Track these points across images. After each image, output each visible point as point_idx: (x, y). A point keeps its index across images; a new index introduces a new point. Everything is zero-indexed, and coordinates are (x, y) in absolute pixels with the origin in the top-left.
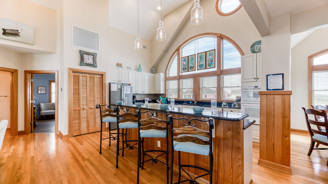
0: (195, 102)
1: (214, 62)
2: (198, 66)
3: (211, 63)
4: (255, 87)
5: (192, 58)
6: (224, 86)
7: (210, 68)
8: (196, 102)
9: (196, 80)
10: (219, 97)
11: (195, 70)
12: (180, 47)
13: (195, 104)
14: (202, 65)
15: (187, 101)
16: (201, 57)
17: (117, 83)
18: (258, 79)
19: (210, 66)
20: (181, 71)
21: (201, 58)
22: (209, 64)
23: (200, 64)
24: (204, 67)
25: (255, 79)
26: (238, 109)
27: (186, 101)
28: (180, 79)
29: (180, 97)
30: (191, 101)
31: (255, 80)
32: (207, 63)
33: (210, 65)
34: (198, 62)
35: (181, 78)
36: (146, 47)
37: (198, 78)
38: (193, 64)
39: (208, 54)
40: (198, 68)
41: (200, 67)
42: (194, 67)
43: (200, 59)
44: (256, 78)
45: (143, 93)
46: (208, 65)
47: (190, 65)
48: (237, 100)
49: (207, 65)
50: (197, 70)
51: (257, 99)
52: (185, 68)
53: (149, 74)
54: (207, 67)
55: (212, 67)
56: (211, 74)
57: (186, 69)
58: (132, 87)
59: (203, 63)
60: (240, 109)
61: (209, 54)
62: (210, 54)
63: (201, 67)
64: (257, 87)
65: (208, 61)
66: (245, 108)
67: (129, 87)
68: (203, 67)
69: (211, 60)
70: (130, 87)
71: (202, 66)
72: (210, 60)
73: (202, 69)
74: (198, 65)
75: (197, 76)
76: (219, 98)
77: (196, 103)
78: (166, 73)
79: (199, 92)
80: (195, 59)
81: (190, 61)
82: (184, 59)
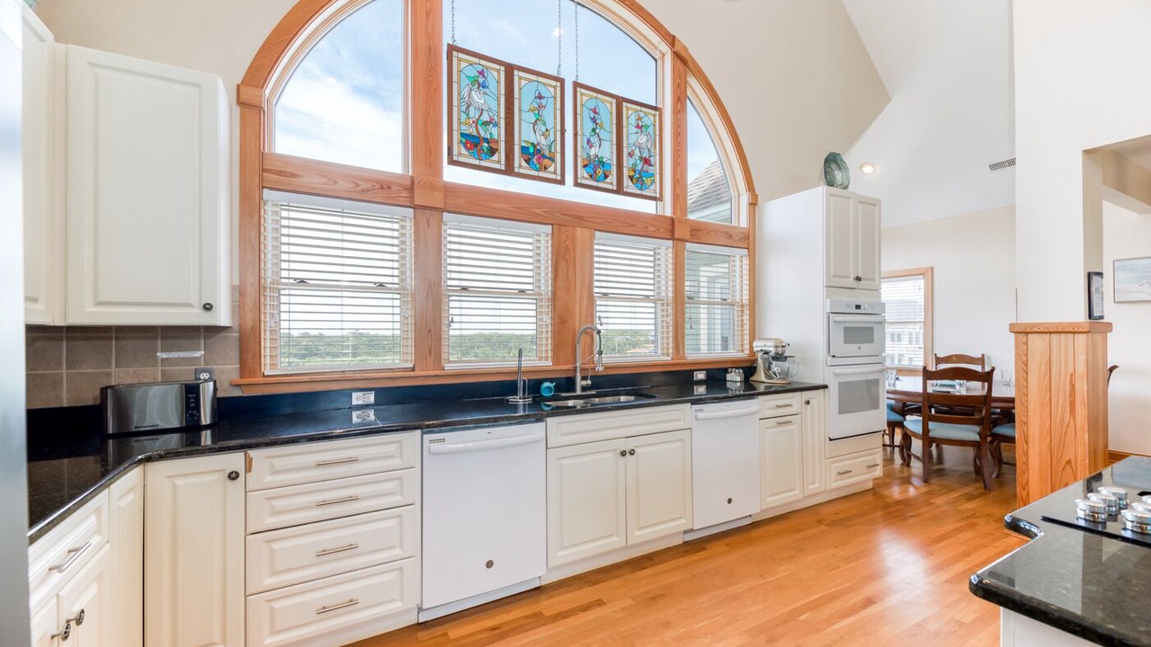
0: (580, 383)
1: (657, 169)
2: (580, 162)
3: (643, 170)
5: (541, 97)
7: (639, 192)
8: (584, 378)
11: (562, 182)
13: (579, 392)
14: (603, 163)
16: (595, 113)
19: (639, 185)
21: (594, 120)
22: (634, 171)
23: (591, 152)
24: (613, 179)
30: (551, 380)
32: (627, 162)
34: (580, 142)
37: (586, 231)
38: (544, 136)
39: (629, 114)
40: (583, 173)
41: (589, 170)
42: (552, 158)
43: (592, 125)
46: (631, 178)
47: (526, 133)
49: (626, 171)
50: (577, 184)
52: (486, 141)
54: (628, 185)
57: (491, 151)
59: (607, 152)
61: (633, 120)
62: (640, 123)
63: (595, 171)
65: (630, 155)
68: (606, 177)
69: (646, 155)
71: (601, 171)
72: (637, 153)
73: (599, 184)
74: (581, 153)
75: (579, 218)
77: (584, 389)
80: (558, 112)
81: (525, 107)
82: (480, 68)
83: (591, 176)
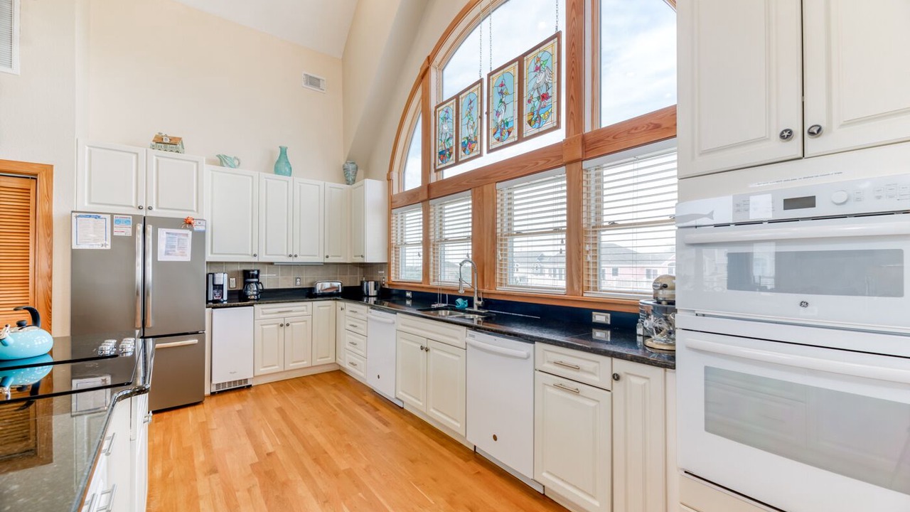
0: (476, 301)
1: (555, 98)
2: (491, 133)
3: (541, 108)
4: (790, 204)
5: (471, 102)
6: (606, 219)
8: (479, 299)
9: (483, 197)
10: (575, 278)
11: (480, 155)
12: (430, 60)
13: (476, 308)
14: (507, 123)
15: (447, 293)
17: (112, 215)
18: (816, 132)
19: (537, 124)
20: (435, 167)
21: (501, 93)
22: (533, 114)
23: (500, 119)
24: (515, 133)
25: (786, 135)
26: (661, 370)
27: (444, 296)
28: (430, 198)
29: (431, 277)
30: (463, 298)
31: (793, 148)
32: (527, 109)
33: (536, 119)
34: (492, 115)
35: (433, 193)
36: (319, 80)
37: (490, 186)
38: (472, 127)
39: (530, 65)
41: (498, 135)
42: (476, 142)
44: (797, 129)
45: (290, 260)
46: (530, 122)
47: (465, 132)
48: (659, 302)
49: (526, 119)
50: (489, 151)
51: (804, 304)
52: (448, 150)
53: (322, 183)
54: (528, 130)
55: (545, 127)
56: (541, 163)
57: (450, 155)
58: (203, 233)
59: (510, 113)
60: (673, 367)
61: (532, 67)
62: (539, 65)
64: (809, 202)
65: (529, 101)
66: (707, 368)
67: (187, 235)
68: (509, 133)
69: (543, 91)
70: (190, 233)
71: (505, 131)
72: (536, 95)
73: (505, 143)
74: (492, 126)
75: (486, 178)
76: (576, 287)
77: (479, 307)
78: (389, 179)
79: (494, 252)
80: (479, 105)
81: (464, 115)
82: (445, 110)
83: (498, 140)
